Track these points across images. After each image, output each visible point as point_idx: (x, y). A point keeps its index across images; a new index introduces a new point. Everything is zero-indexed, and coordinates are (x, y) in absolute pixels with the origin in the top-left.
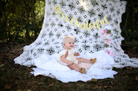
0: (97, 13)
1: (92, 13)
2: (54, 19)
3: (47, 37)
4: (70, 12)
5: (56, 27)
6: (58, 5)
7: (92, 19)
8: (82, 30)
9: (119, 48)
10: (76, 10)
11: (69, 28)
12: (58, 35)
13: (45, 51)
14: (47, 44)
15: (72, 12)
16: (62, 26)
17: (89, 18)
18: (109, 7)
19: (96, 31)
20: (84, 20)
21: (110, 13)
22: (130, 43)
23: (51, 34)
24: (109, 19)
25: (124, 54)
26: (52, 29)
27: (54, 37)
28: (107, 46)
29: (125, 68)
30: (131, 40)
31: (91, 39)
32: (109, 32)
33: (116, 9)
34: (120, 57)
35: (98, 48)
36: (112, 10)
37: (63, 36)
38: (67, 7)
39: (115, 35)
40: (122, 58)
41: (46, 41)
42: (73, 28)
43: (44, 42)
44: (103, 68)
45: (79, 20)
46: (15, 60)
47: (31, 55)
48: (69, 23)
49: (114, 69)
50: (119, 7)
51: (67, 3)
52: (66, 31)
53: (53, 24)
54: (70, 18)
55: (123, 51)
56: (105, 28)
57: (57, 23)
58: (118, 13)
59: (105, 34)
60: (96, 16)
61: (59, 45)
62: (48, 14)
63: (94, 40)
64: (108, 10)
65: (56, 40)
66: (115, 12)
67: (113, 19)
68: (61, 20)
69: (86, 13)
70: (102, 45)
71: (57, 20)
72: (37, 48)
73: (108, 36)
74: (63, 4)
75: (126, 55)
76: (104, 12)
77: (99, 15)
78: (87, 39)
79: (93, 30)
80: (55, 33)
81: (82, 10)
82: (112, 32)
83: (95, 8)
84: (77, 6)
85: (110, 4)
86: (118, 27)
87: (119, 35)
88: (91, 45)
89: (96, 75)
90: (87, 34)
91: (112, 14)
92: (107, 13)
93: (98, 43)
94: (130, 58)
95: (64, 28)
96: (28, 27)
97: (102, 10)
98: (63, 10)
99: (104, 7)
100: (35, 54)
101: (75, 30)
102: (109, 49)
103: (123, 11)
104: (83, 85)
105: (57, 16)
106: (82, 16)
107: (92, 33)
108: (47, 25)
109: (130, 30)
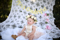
0: (41, 5)
1: (38, 5)
2: (17, 8)
3: (13, 18)
4: (26, 4)
5: (18, 12)
7: (38, 8)
8: (32, 14)
9: (53, 24)
11: (25, 13)
12: (19, 17)
14: (12, 22)
16: (21, 11)
19: (40, 15)
20: (34, 8)
21: (47, 5)
23: (15, 16)
24: (47, 8)
26: (15, 13)
28: (47, 23)
32: (48, 15)
33: (50, 3)
35: (41, 24)
36: (48, 3)
37: (22, 17)
41: (12, 20)
42: (28, 13)
45: (31, 9)
47: (2, 29)
48: (25, 10)
50: (52, 2)
52: (24, 15)
53: (16, 11)
54: (26, 7)
55: (56, 26)
57: (18, 10)
58: (52, 5)
60: (40, 7)
61: (19, 22)
64: (46, 3)
65: (18, 20)
67: (49, 8)
69: (35, 5)
70: (44, 22)
71: (19, 8)
72: (6, 24)
73: (47, 17)
75: (58, 28)
76: (45, 4)
77: (42, 6)
79: (38, 14)
80: (17, 16)
84: (30, 1)
86: (51, 12)
87: (53, 17)
90: (35, 16)
91: (48, 6)
92: (46, 5)
93: (42, 21)
95: (22, 13)
97: (43, 3)
98: (22, 3)
99: (44, 1)
100: (4, 28)
101: (29, 14)
102: (48, 24)
103: (54, 4)
105: (19, 6)
106: (33, 6)
107: (38, 16)
108: (13, 11)
109: (58, 14)
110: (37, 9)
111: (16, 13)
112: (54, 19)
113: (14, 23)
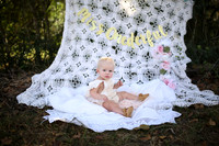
0: (148, 20)
1: (139, 20)
2: (79, 30)
3: (69, 59)
4: (104, 18)
5: (84, 42)
6: (86, 7)
7: (140, 29)
8: (124, 48)
9: (184, 75)
10: (115, 15)
11: (103, 44)
12: (87, 57)
13: (66, 83)
14: (68, 70)
15: (109, 19)
16: (92, 41)
17: (134, 27)
18: (166, 10)
19: (146, 49)
20: (128, 31)
21: (167, 20)
22: (201, 67)
23: (75, 55)
24: (167, 29)
25: (191, 85)
26: (76, 46)
27: (81, 59)
28: (163, 72)
29: (192, 107)
30: (202, 62)
31: (138, 62)
33: (177, 13)
34: (185, 90)
35: (149, 75)
36: (171, 14)
37: (94, 55)
38: (100, 11)
39: (176, 54)
40: (189, 91)
41: (68, 66)
42: (110, 44)
43: (64, 69)
44: (158, 108)
45: (120, 31)
46: (18, 97)
47: (44, 90)
48: (103, 36)
49: (176, 108)
50: (182, 10)
51: (100, 5)
52: (100, 50)
53: (78, 39)
54: (105, 28)
55: (190, 80)
56: (160, 44)
57: (84, 37)
58: (181, 19)
59: (161, 54)
60: (147, 25)
61: (88, 72)
62: (71, 23)
63: (144, 63)
64: (165, 14)
65: (84, 65)
66: (176, 18)
67: (174, 28)
68: (91, 31)
69: (131, 21)
70: (157, 71)
71: (84, 31)
72: (54, 77)
73: (166, 57)
74: (93, 7)
75: (195, 86)
76: (159, 18)
77: (151, 24)
78: (133, 61)
79: (141, 47)
80: (82, 53)
81: (123, 15)
82: (172, 49)
83: (145, 12)
84: (116, 9)
85: (168, 6)
86: (181, 41)
87: (184, 54)
88: (139, 71)
89: (147, 120)
90: (132, 54)
91: (171, 21)
92: (164, 19)
93: (150, 68)
94: (201, 90)
95: (96, 45)
96: (38, 45)
97: (155, 15)
98: (94, 15)
99: (159, 10)
100: (50, 88)
101: (114, 48)
102: (167, 76)
103: (188, 16)
104: (127, 135)
105: (84, 26)
106: (124, 24)
107: (141, 52)
108: (69, 40)
109: (199, 46)
110: (136, 34)
111: (78, 47)
112: (188, 60)
113: (74, 74)
